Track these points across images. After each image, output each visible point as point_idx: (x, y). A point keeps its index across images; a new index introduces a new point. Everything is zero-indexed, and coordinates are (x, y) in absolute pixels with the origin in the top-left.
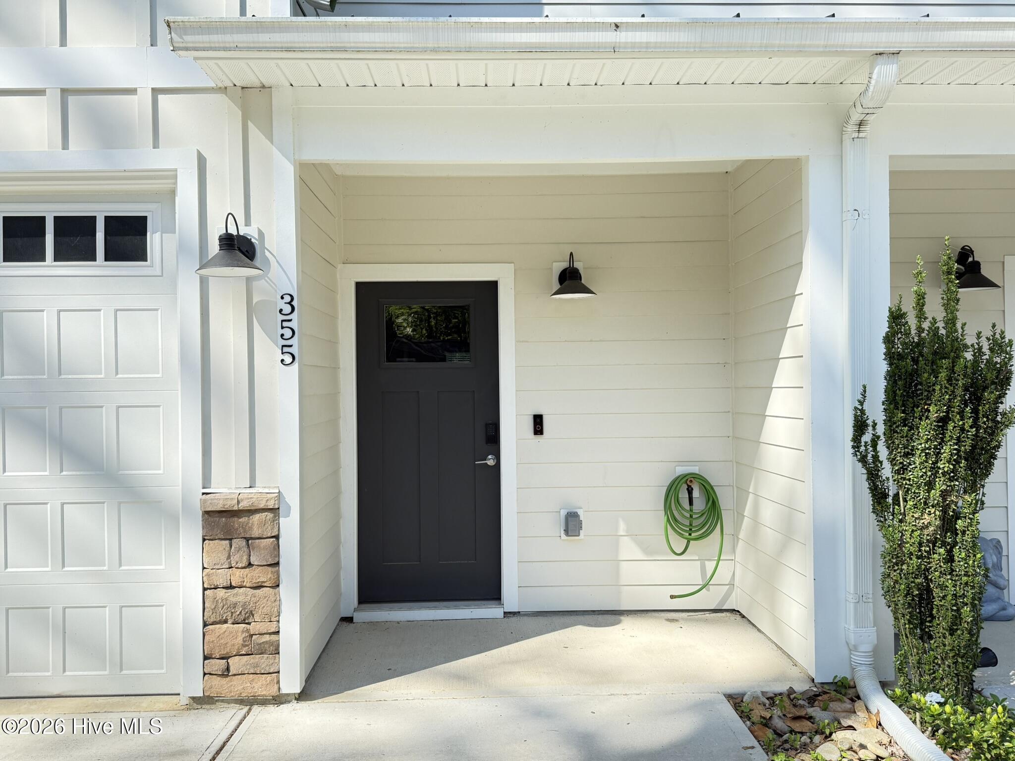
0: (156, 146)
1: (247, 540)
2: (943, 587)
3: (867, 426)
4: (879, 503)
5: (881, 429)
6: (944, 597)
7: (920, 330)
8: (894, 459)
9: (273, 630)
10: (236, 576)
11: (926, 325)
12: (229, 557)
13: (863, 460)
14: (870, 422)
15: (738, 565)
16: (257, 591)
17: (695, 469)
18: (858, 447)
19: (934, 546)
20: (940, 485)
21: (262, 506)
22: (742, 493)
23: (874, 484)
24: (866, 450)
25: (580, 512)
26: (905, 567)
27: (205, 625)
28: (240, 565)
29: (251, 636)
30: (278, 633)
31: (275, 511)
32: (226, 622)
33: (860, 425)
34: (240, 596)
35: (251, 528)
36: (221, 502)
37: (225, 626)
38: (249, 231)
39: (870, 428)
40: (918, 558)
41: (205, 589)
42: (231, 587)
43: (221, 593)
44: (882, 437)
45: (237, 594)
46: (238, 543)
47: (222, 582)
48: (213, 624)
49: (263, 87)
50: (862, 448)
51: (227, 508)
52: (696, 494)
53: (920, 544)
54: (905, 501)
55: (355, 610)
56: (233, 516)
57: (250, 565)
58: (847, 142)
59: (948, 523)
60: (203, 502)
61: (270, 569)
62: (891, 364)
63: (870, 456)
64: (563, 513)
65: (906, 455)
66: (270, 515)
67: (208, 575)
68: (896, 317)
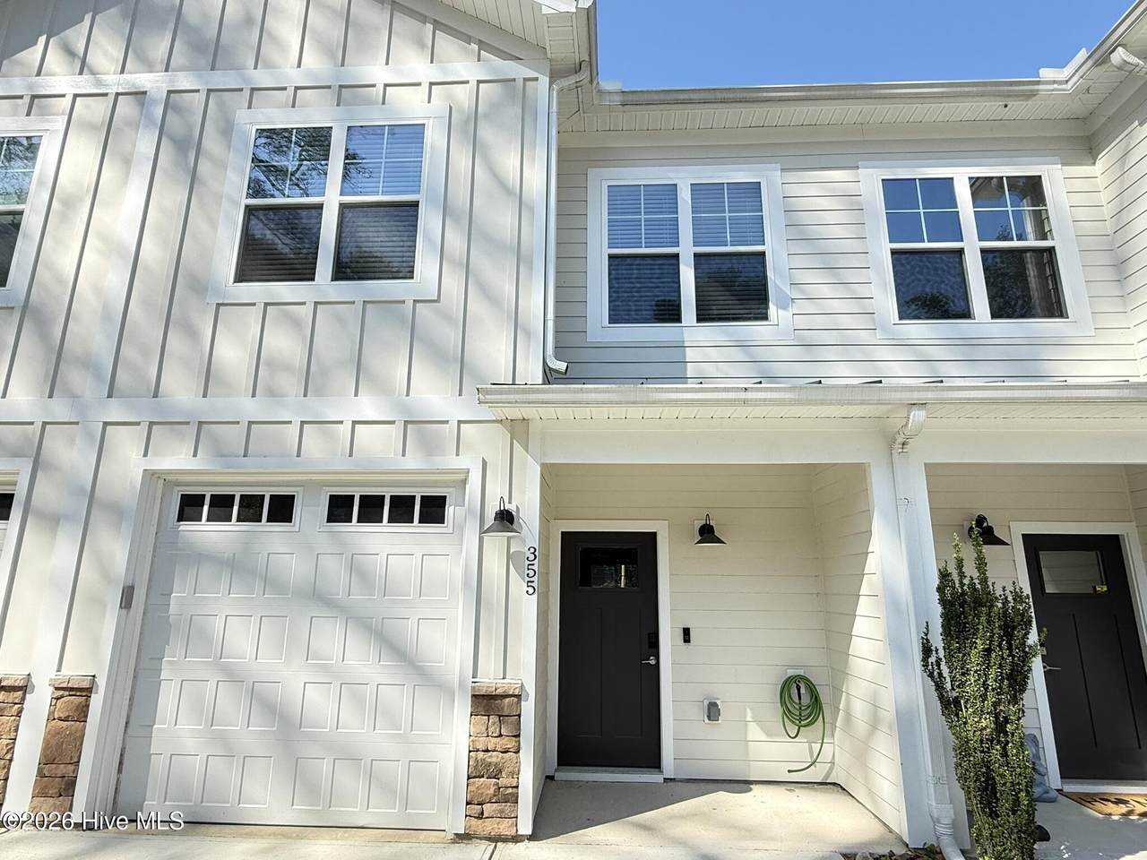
0: (457, 455)
1: (500, 716)
2: (1003, 776)
3: (931, 651)
4: (946, 708)
5: (941, 654)
6: (1005, 784)
7: (962, 585)
8: (954, 677)
9: (514, 785)
10: (492, 743)
11: (966, 581)
12: (487, 729)
13: (931, 675)
14: (933, 648)
15: (836, 747)
16: (505, 755)
17: (801, 672)
18: (927, 666)
19: (992, 743)
20: (991, 698)
21: (511, 693)
22: (837, 691)
23: (941, 693)
24: (933, 668)
25: (718, 702)
26: (972, 759)
27: (469, 778)
28: (494, 735)
29: (499, 788)
30: (517, 787)
31: (519, 697)
32: (483, 777)
33: (927, 650)
34: (494, 758)
35: (502, 709)
36: (485, 689)
37: (482, 779)
38: (511, 507)
39: (934, 652)
40: (982, 752)
41: (470, 751)
42: (487, 751)
43: (481, 755)
44: (943, 659)
45: (491, 757)
46: (493, 719)
47: (481, 747)
48: (475, 777)
49: (524, 419)
50: (930, 667)
51: (488, 693)
52: (803, 691)
53: (982, 741)
54: (966, 707)
55: (556, 771)
56: (491, 699)
57: (501, 735)
58: (896, 456)
59: (1000, 726)
60: (473, 688)
61: (514, 739)
62: (944, 608)
63: (935, 673)
64: (706, 702)
65: (963, 674)
66: (516, 699)
67: (473, 741)
68: (944, 575)
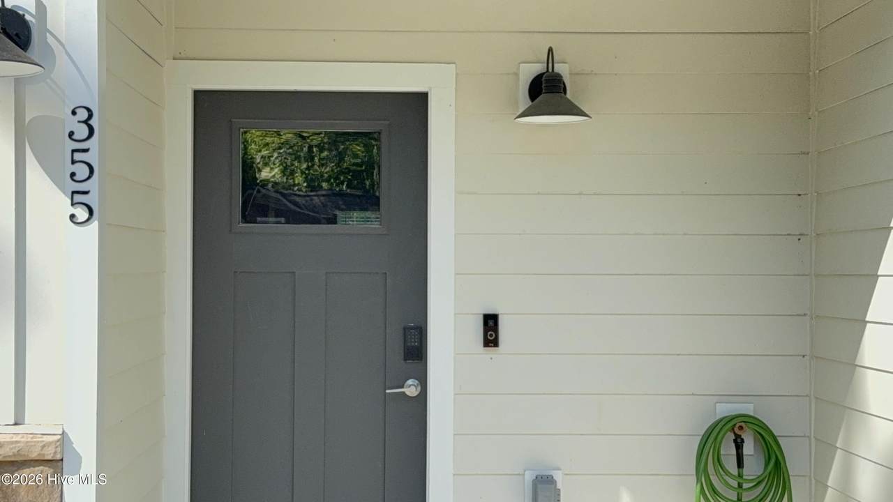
17: (748, 409)
21: (35, 456)
22: (824, 448)
25: (558, 476)
31: (55, 464)
52: (748, 448)
64: (529, 476)
66: (48, 471)
